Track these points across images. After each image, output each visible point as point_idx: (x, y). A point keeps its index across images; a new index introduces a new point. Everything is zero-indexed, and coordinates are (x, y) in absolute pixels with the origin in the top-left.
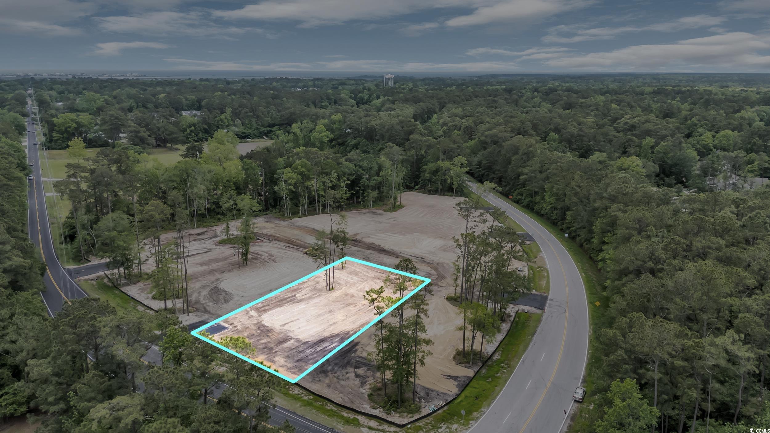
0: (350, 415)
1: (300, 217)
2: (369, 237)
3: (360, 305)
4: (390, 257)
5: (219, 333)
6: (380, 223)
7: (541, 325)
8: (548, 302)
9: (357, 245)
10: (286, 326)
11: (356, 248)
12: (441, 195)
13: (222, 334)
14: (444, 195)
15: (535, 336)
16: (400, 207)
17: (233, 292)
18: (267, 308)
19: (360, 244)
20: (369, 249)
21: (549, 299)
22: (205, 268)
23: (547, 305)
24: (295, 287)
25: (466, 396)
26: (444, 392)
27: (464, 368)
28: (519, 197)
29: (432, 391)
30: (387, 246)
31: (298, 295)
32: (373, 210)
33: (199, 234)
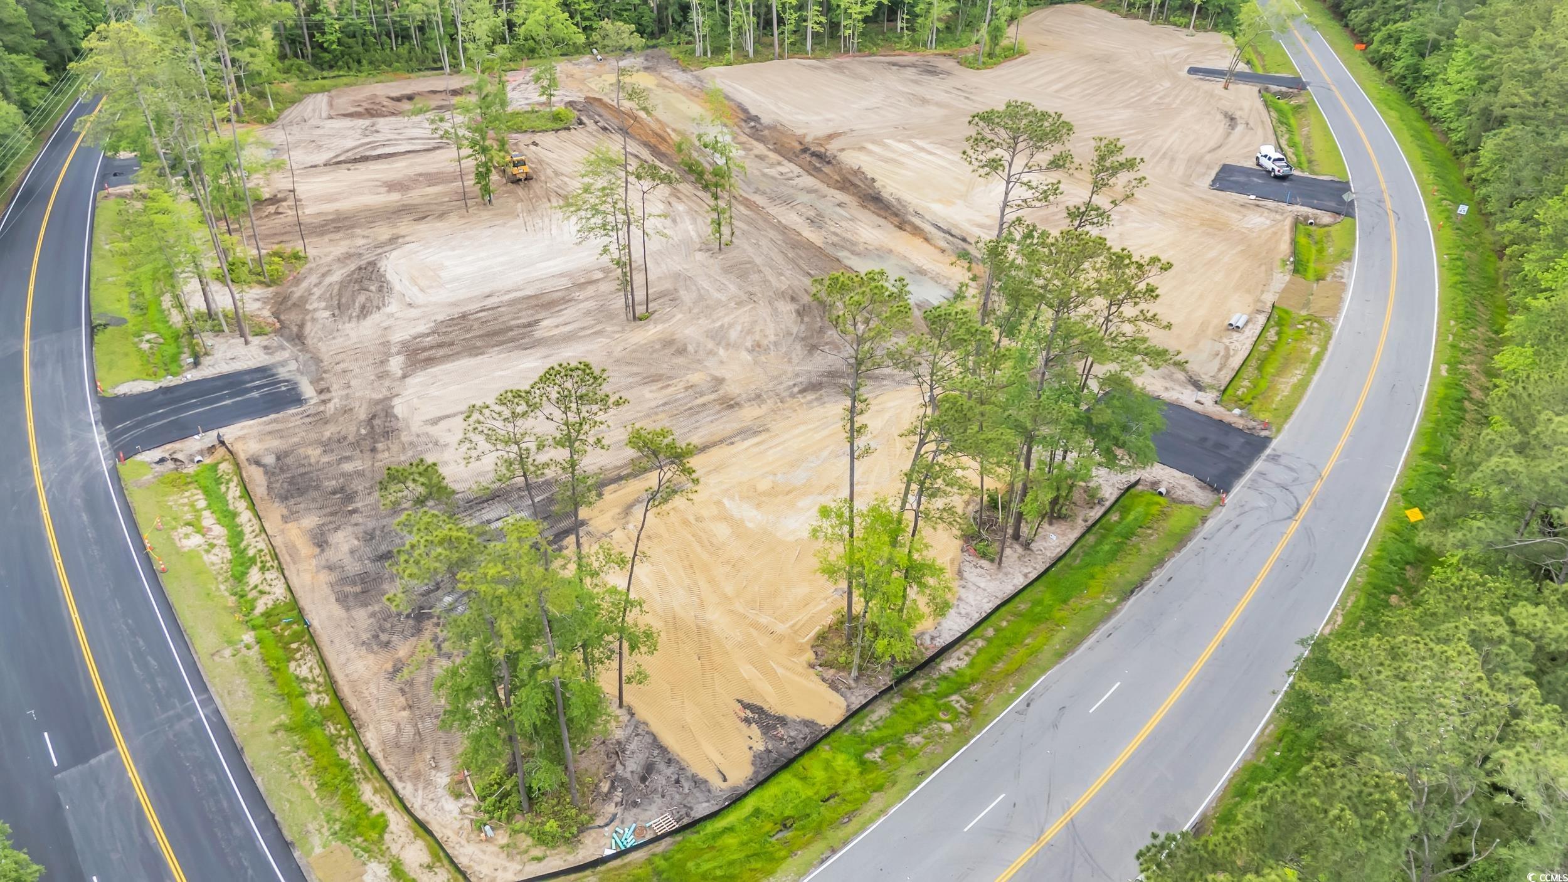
0: (377, 799)
1: (729, 64)
2: (862, 149)
3: (681, 385)
4: (882, 221)
5: (273, 416)
6: (924, 101)
7: (1178, 556)
8: (1258, 465)
9: (819, 170)
10: (443, 425)
11: (808, 181)
12: (1156, 20)
13: (275, 421)
14: (1167, 21)
15: (1133, 599)
16: (1014, 53)
17: (397, 287)
18: (441, 352)
19: (827, 169)
20: (841, 189)
21: (1268, 451)
22: (395, 197)
23: (1248, 476)
24: (556, 296)
25: (757, 812)
26: (702, 775)
27: (824, 687)
28: (1387, 48)
29: (669, 762)
30: (891, 186)
31: (544, 323)
32: (932, 55)
33: (455, 93)
